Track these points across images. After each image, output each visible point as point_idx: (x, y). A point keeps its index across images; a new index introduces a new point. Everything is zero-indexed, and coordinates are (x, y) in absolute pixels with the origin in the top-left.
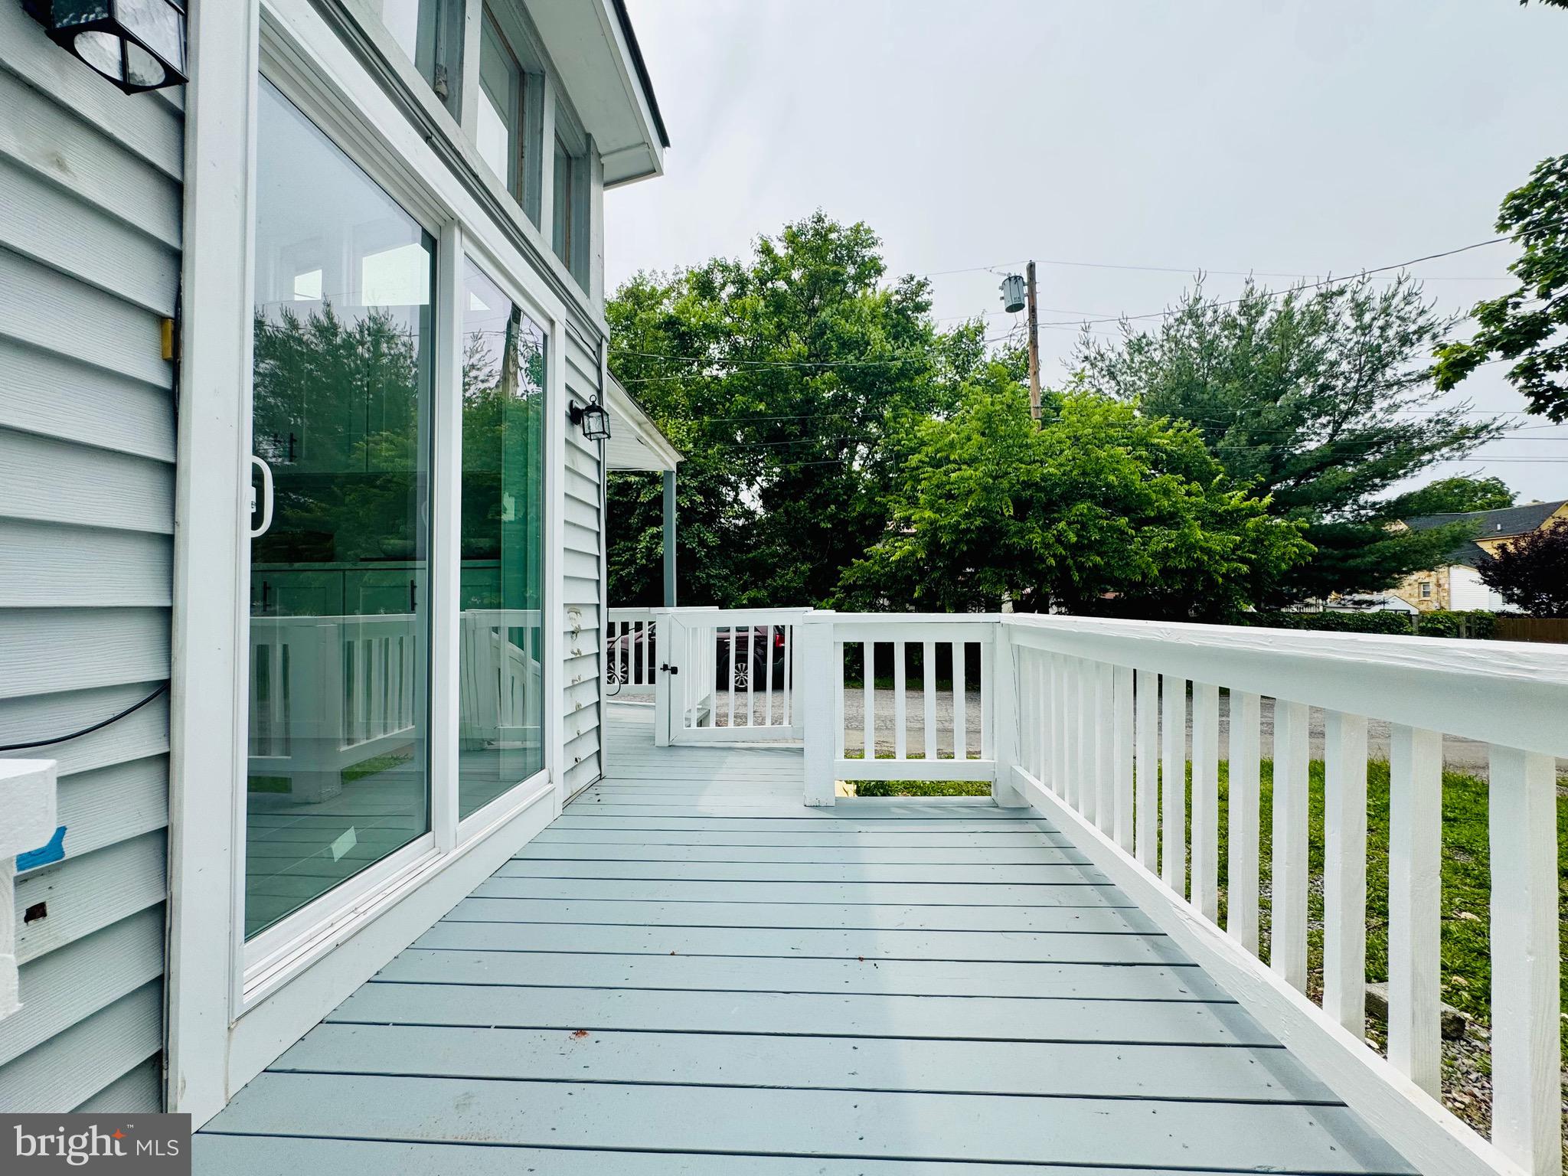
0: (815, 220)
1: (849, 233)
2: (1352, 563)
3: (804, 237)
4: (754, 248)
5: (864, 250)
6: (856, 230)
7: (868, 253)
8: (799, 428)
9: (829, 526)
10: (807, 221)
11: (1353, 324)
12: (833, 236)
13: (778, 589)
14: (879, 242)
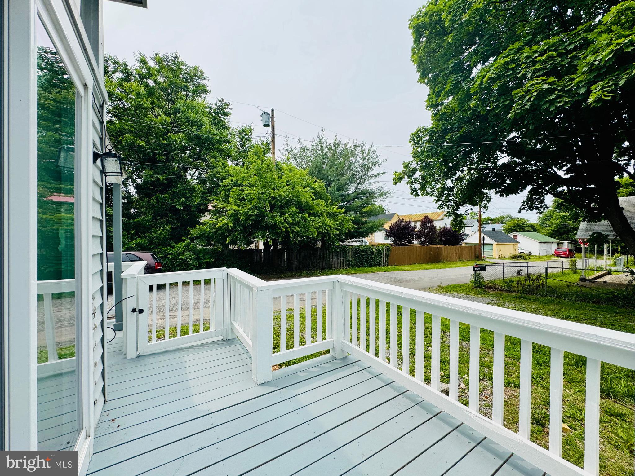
0: (174, 56)
1: (191, 69)
2: (360, 230)
3: (167, 62)
4: (136, 58)
5: (199, 80)
6: (195, 68)
7: (201, 82)
8: (165, 158)
9: (182, 208)
10: (169, 55)
11: (361, 157)
12: (182, 67)
13: (153, 238)
14: (207, 79)
